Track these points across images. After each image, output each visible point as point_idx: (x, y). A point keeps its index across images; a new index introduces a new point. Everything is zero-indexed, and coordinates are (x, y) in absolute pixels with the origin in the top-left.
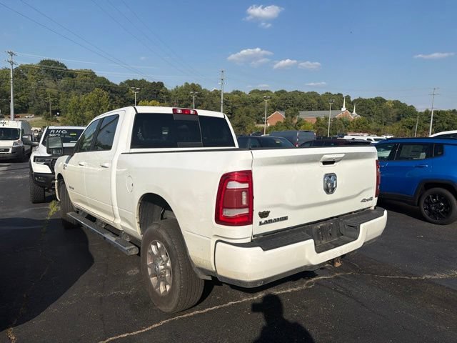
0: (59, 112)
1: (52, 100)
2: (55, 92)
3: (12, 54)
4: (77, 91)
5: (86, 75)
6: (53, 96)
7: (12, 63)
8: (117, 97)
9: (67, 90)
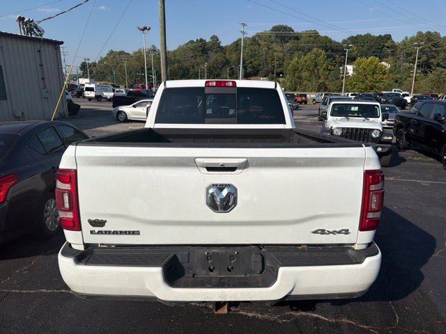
0: (283, 74)
1: (278, 62)
2: (281, 55)
3: (244, 25)
4: (300, 52)
5: (310, 36)
6: (279, 59)
7: (243, 33)
8: (337, 56)
9: (291, 52)
